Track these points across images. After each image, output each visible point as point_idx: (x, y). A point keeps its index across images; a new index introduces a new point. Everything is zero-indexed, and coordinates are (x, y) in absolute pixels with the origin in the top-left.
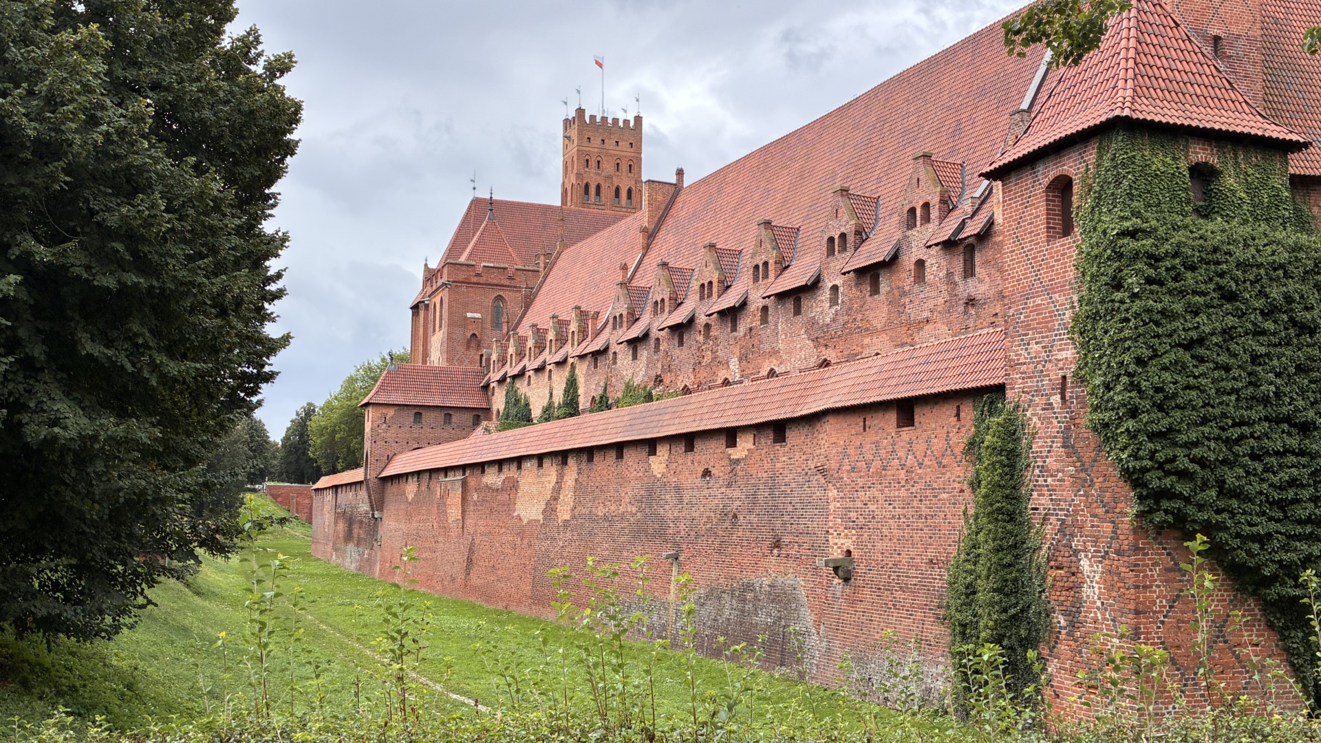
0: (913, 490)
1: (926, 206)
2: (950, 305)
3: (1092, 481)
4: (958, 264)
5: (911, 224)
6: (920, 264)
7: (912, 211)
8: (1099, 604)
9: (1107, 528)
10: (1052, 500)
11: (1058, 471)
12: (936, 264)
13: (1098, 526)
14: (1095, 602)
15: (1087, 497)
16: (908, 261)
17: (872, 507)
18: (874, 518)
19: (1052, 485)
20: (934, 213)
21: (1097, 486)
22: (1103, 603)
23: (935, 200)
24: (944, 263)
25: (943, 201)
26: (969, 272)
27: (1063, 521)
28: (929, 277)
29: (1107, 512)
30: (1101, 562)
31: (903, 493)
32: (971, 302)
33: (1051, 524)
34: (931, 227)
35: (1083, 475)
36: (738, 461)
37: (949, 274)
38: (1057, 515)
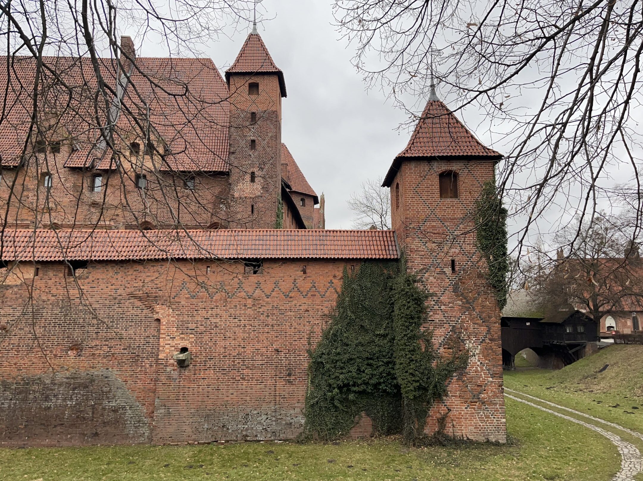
0: (260, 310)
1: (56, 145)
3: (473, 308)
8: (479, 363)
9: (483, 329)
10: (444, 316)
11: (449, 303)
12: (62, 179)
13: (477, 328)
14: (476, 363)
15: (471, 315)
17: (213, 320)
18: (216, 326)
19: (444, 310)
21: (477, 311)
22: (481, 363)
24: (72, 179)
25: (72, 144)
27: (454, 326)
28: (54, 183)
29: (483, 322)
30: (479, 344)
31: (249, 312)
33: (444, 328)
34: (61, 156)
35: (467, 305)
38: (449, 323)
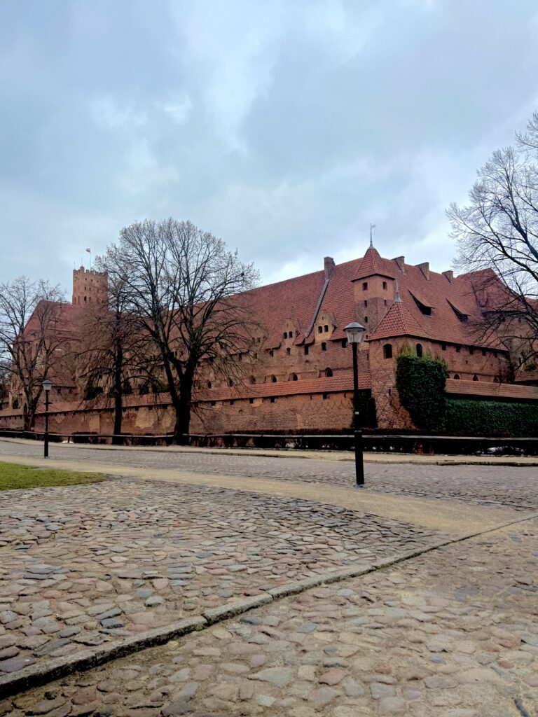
1: (291, 333)
2: (300, 362)
4: (303, 350)
5: (286, 337)
6: (289, 349)
7: (285, 334)
11: (388, 410)
12: (294, 351)
16: (284, 348)
20: (294, 335)
21: (400, 414)
23: (294, 331)
24: (298, 350)
25: (297, 332)
26: (306, 353)
28: (291, 353)
32: (307, 361)
34: (293, 339)
35: (396, 411)
36: (255, 408)
37: (299, 353)
